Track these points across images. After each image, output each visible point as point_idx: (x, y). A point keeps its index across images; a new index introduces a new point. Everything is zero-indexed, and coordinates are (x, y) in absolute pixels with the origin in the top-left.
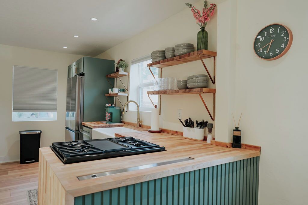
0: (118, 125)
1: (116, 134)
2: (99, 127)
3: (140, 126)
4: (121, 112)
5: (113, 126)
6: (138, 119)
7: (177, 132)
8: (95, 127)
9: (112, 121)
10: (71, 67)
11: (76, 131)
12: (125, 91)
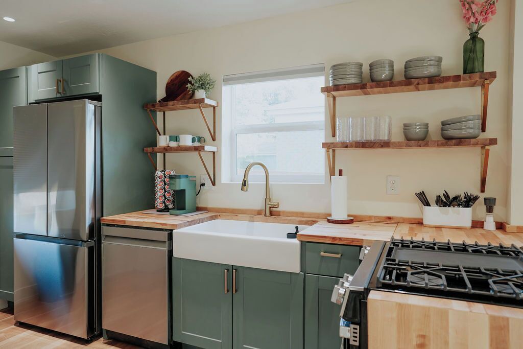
0: (211, 216)
1: (300, 236)
4: (198, 188)
5: (204, 218)
6: (267, 200)
7: (389, 218)
9: (184, 209)
10: (18, 77)
11: (87, 241)
12: (204, 142)
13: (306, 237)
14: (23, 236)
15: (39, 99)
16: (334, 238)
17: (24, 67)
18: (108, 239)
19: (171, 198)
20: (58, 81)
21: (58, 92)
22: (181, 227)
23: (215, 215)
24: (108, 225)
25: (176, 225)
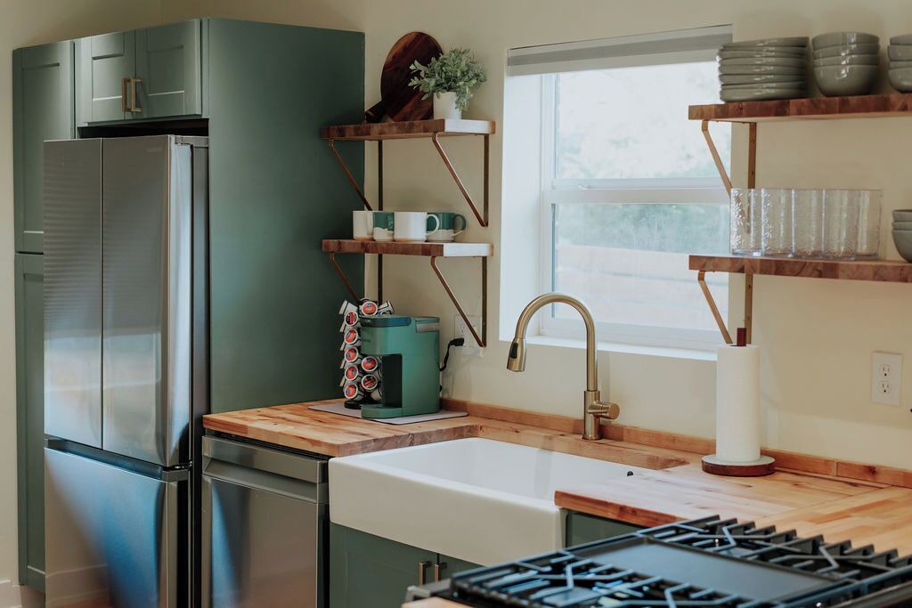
0: (455, 429)
1: (560, 496)
2: (364, 447)
3: (602, 432)
4: (443, 350)
5: (430, 434)
6: (591, 395)
7: (871, 471)
8: (349, 449)
9: (398, 404)
10: (58, 65)
11: (172, 468)
12: (463, 228)
13: (573, 500)
14: (61, 445)
15: (95, 120)
16: (622, 509)
17: (68, 41)
18: (216, 466)
19: (378, 375)
20: (126, 81)
21: (127, 110)
22: (351, 453)
23: (471, 427)
24: (218, 435)
25: (338, 447)
